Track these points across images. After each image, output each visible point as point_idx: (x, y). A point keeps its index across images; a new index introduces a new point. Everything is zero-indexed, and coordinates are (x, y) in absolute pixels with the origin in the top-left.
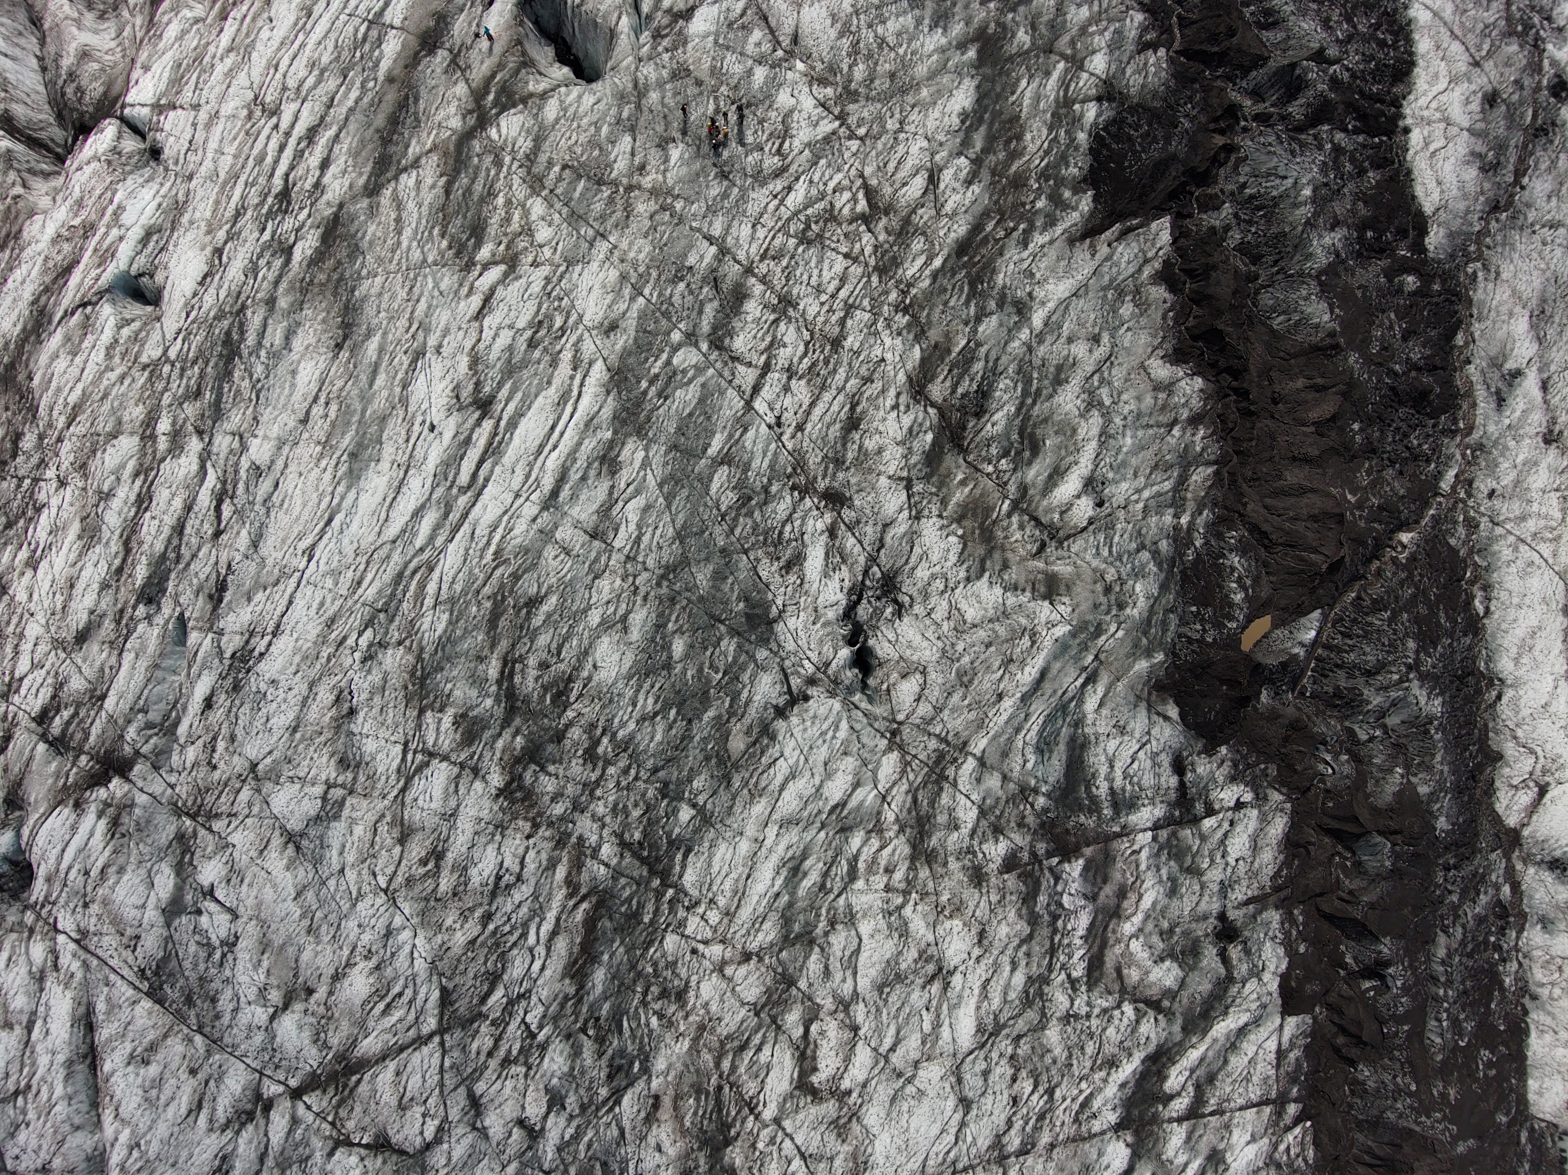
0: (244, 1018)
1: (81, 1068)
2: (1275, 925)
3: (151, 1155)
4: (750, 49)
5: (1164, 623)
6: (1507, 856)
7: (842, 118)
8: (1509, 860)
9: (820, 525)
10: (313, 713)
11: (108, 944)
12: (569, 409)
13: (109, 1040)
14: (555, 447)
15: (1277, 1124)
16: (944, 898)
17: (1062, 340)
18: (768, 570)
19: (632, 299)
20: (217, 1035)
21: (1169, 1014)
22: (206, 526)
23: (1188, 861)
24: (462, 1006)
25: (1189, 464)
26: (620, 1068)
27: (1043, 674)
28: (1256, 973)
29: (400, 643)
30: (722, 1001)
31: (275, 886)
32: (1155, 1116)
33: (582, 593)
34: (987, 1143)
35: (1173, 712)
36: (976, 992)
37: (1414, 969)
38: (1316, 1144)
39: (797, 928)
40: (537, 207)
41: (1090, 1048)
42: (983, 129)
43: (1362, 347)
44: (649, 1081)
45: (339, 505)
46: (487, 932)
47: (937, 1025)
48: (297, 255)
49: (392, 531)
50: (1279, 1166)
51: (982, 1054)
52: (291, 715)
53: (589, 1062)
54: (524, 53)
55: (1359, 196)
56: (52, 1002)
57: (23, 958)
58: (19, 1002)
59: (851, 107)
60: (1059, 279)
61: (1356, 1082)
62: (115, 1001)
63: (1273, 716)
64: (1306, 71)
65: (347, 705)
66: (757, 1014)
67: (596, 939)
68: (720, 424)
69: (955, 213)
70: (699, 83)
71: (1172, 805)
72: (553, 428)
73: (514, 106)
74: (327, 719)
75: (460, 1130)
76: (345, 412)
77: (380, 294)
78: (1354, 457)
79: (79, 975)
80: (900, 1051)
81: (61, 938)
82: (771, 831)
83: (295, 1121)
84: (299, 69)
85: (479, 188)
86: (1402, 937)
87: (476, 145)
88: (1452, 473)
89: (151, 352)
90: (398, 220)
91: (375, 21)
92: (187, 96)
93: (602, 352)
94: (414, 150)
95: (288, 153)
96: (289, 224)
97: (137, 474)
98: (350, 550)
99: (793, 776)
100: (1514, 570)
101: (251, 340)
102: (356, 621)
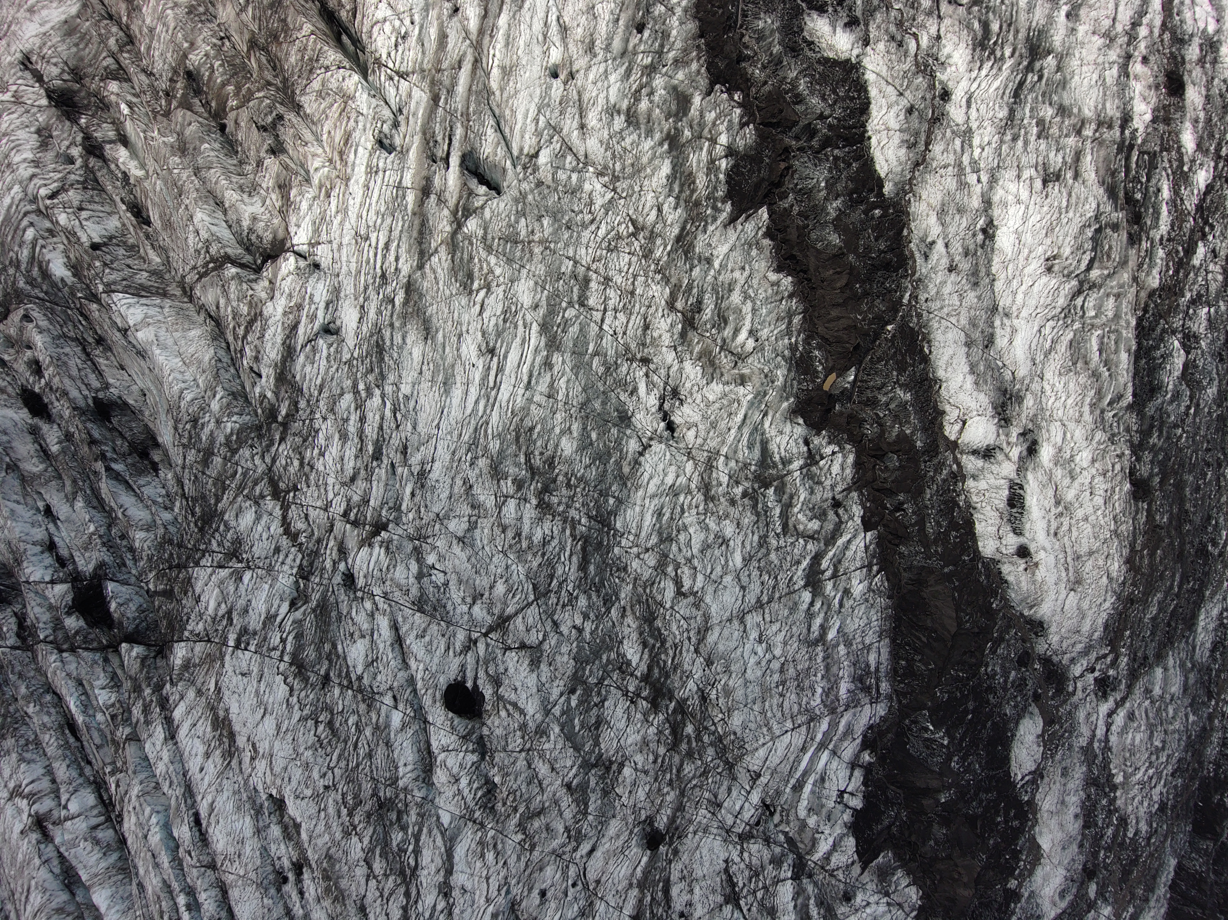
0: (458, 611)
1: (397, 646)
2: (856, 497)
4: (567, 166)
5: (792, 385)
6: (953, 453)
7: (614, 190)
9: (642, 373)
10: (456, 490)
11: (397, 595)
12: (527, 345)
13: (406, 631)
14: (525, 362)
15: (870, 575)
16: (721, 513)
17: (729, 271)
18: (623, 397)
19: (542, 292)
20: (449, 620)
21: (818, 540)
22: (392, 424)
23: (816, 479)
24: (542, 589)
25: (792, 315)
26: (607, 600)
27: (746, 416)
28: (852, 517)
29: (483, 456)
30: (641, 568)
31: (458, 559)
32: (819, 579)
33: (550, 421)
34: (755, 601)
35: (801, 421)
36: (740, 546)
37: (917, 505)
38: (888, 580)
39: (665, 536)
40: (493, 260)
42: (677, 182)
43: (855, 250)
44: (620, 602)
45: (445, 404)
46: (545, 559)
47: (727, 561)
48: (397, 302)
49: (468, 411)
50: (874, 591)
51: (746, 568)
52: (448, 492)
53: (595, 600)
54: (468, 188)
55: (849, 178)
56: (379, 623)
57: (362, 609)
58: (365, 626)
59: (618, 184)
60: (723, 244)
61: (901, 553)
62: (405, 616)
63: (841, 413)
64: (816, 125)
65: (468, 484)
66: (656, 570)
67: (587, 554)
68: (591, 338)
69: (672, 224)
70: (549, 187)
71: (806, 459)
72: (521, 355)
73: (471, 215)
74: (462, 491)
75: (552, 634)
76: (436, 366)
77: (437, 312)
78: (859, 299)
79: (388, 609)
80: (714, 573)
81: (377, 598)
82: (647, 501)
83: (488, 645)
84: (372, 216)
85: (465, 256)
86: (909, 492)
87: (460, 237)
88: (908, 295)
89: (346, 356)
90: (435, 278)
91: (399, 186)
92: (324, 237)
93: (534, 318)
94: (433, 245)
95: (379, 256)
96: (389, 289)
97: (356, 409)
98: (453, 422)
99: (651, 478)
100: (940, 331)
101: (388, 342)
102: (463, 450)
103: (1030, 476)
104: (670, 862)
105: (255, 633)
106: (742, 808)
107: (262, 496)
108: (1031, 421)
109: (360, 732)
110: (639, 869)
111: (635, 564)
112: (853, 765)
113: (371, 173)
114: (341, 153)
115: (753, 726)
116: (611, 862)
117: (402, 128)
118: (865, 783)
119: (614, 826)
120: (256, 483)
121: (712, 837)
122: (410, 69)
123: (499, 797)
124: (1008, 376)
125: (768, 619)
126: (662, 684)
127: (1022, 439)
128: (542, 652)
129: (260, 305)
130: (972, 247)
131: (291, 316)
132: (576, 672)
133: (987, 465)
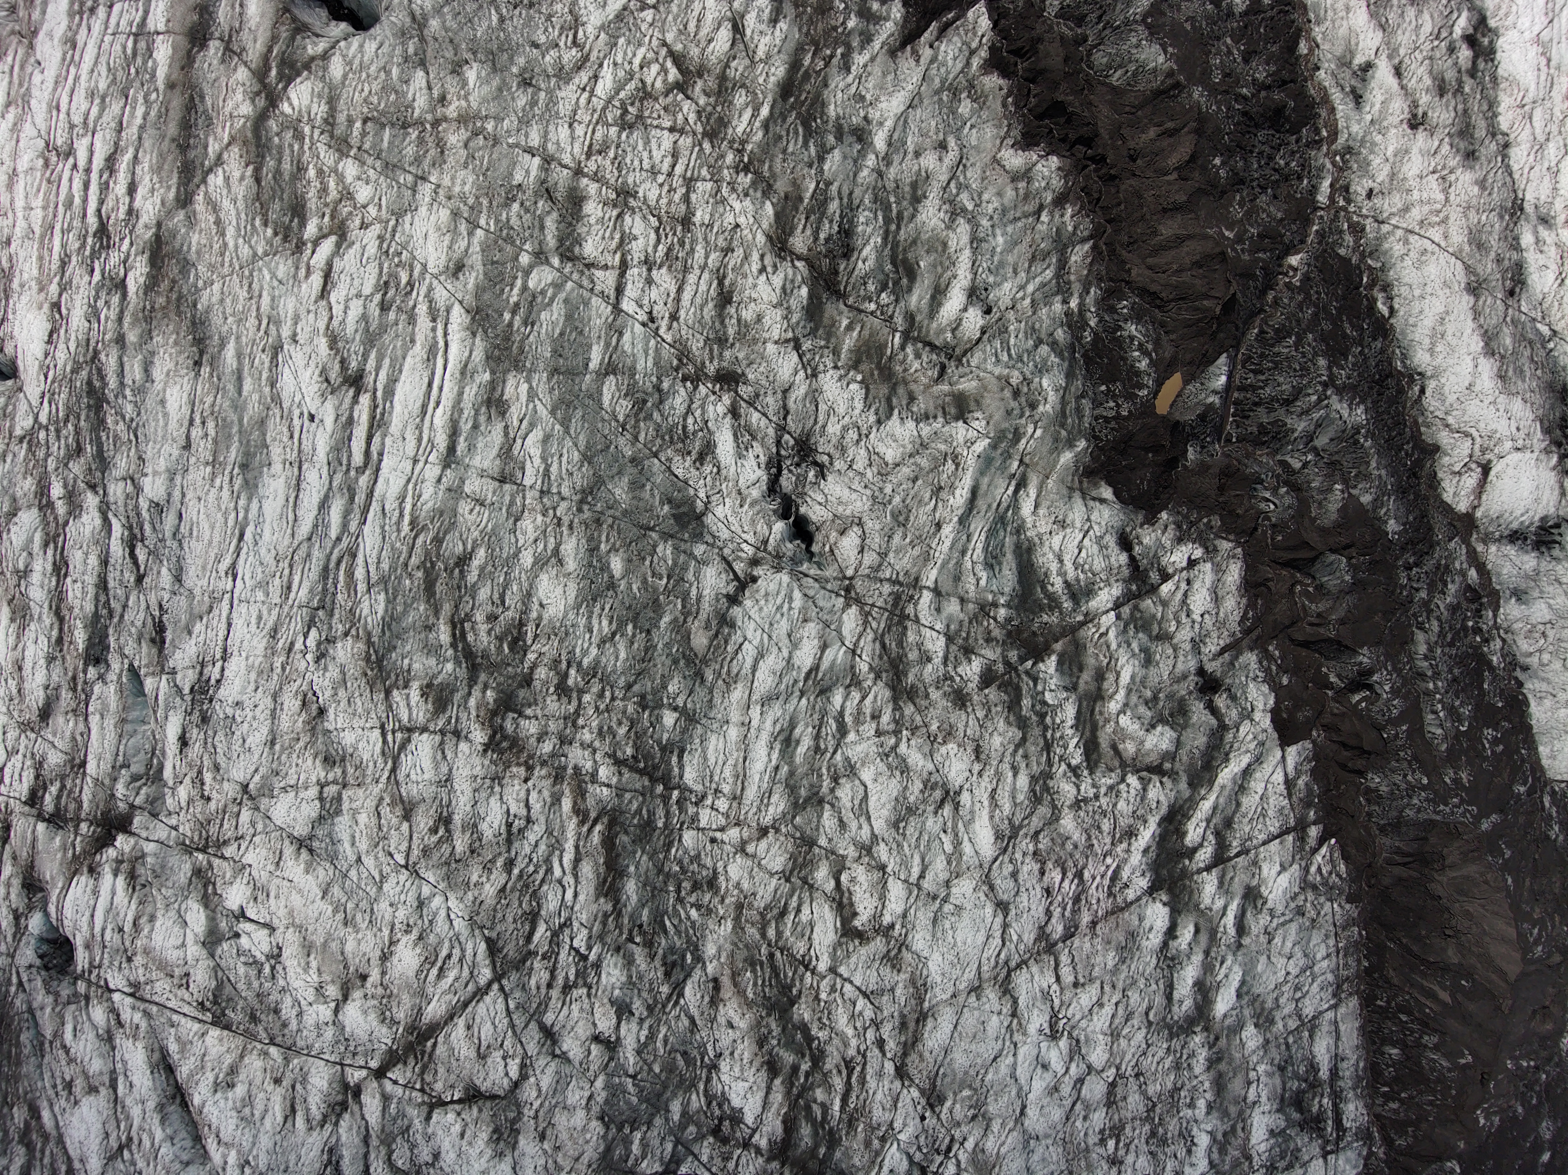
0: (310, 1019)
1: (173, 1109)
2: (1255, 665)
3: (262, 1167)
5: (1079, 411)
6: (1466, 541)
8: (1468, 545)
9: (721, 409)
10: (285, 722)
11: (162, 988)
12: (440, 362)
13: (191, 1075)
14: (438, 403)
15: (1302, 849)
16: (934, 727)
17: (910, 156)
18: (682, 467)
19: (471, 234)
20: (289, 1042)
21: (1173, 775)
22: (127, 575)
23: (1156, 629)
24: (511, 950)
25: (1065, 246)
26: (674, 964)
27: (975, 492)
28: (1248, 714)
29: (346, 634)
30: (751, 877)
31: (300, 891)
32: (1184, 870)
33: (508, 538)
34: (1033, 937)
35: (1108, 493)
36: (986, 803)
37: (1399, 672)
38: (1345, 857)
39: (803, 792)
40: (350, 169)
41: (1106, 826)
43: (1204, 79)
44: (704, 968)
45: (246, 518)
46: (514, 877)
47: (957, 844)
48: (132, 286)
49: (304, 529)
50: (1314, 887)
51: (1006, 858)
52: (265, 730)
53: (643, 967)
54: (294, 19)
56: (127, 1056)
57: (87, 1025)
58: (96, 1066)
60: (890, 94)
61: (1368, 790)
62: (184, 1038)
63: (1204, 469)
65: (314, 707)
66: (788, 880)
67: (618, 855)
68: (594, 334)
69: (769, 56)
71: (1127, 582)
72: (430, 385)
73: (299, 74)
74: (300, 724)
75: (542, 1062)
76: (223, 426)
77: (222, 301)
78: (1224, 193)
79: (144, 1025)
80: (929, 876)
81: (116, 996)
82: (755, 712)
83: (386, 1098)
84: (80, 103)
85: (287, 167)
86: (1379, 643)
87: (273, 125)
88: (1326, 184)
89: (23, 423)
90: (218, 222)
91: (140, 32)
93: (456, 296)
94: (213, 148)
95: (94, 188)
96: (114, 258)
97: (46, 545)
98: (269, 559)
99: (761, 655)
100: (1408, 262)
101: (112, 382)
102: (297, 625)
111: (737, 869)
113: (81, 13)
125: (1069, 977)
126: (822, 1162)
128: (518, 1106)
130: (1451, 75)
132: (608, 1150)
133: (1545, 565)
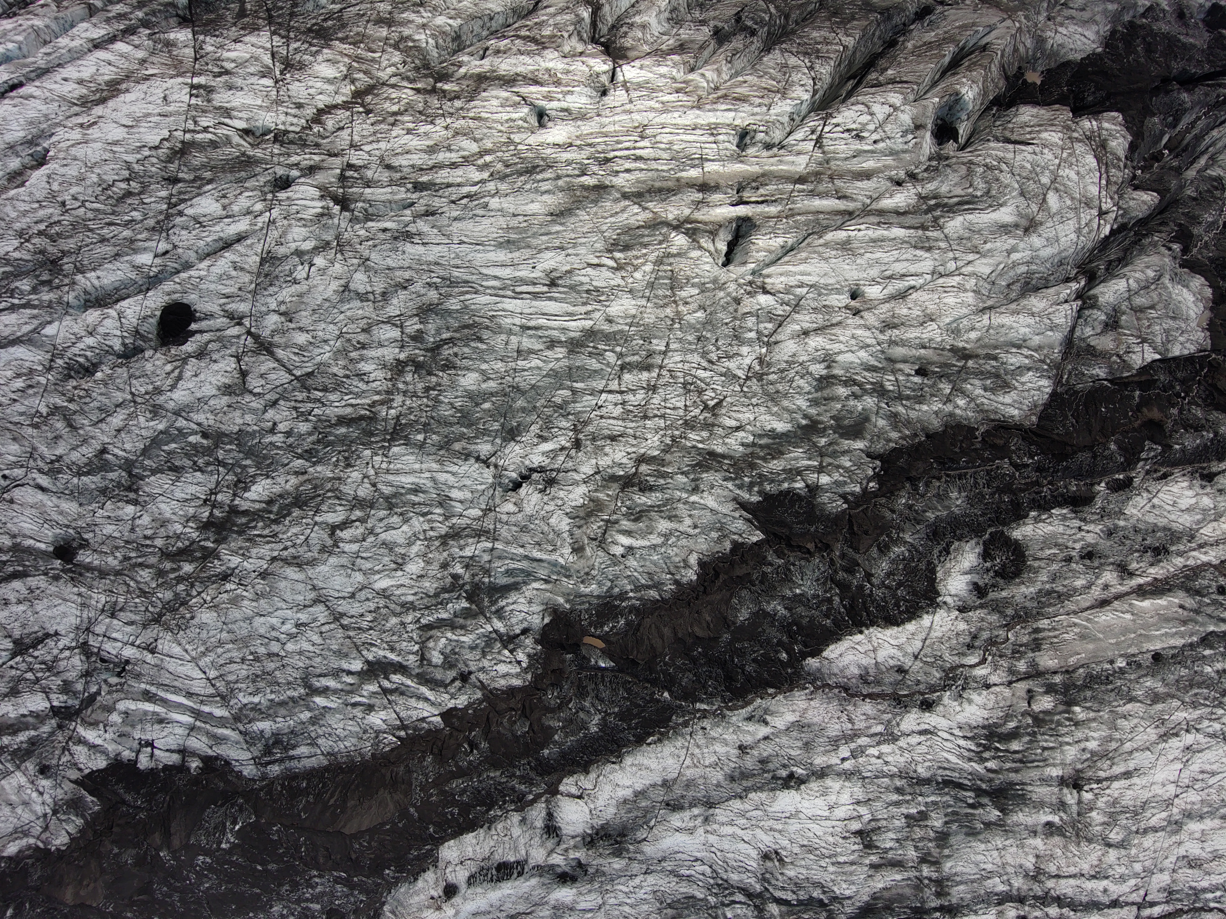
0: (269, 300)
1: (221, 244)
2: (476, 697)
4: (762, 325)
5: (583, 602)
6: (545, 791)
7: (748, 378)
8: (544, 793)
9: (563, 443)
10: (398, 273)
11: (274, 233)
12: (567, 318)
13: (237, 251)
14: (549, 320)
15: (394, 729)
16: (430, 555)
17: (689, 512)
18: (535, 428)
19: (626, 324)
20: (258, 292)
21: (421, 665)
22: (454, 196)
23: (487, 650)
24: (309, 382)
25: (656, 587)
26: (311, 453)
27: (540, 560)
28: (453, 696)
29: (440, 294)
30: (353, 482)
31: (325, 289)
32: (378, 675)
33: (492, 357)
34: (340, 610)
35: (547, 620)
36: (398, 582)
37: (480, 764)
38: (392, 750)
39: (393, 500)
40: (649, 267)
41: (395, 638)
42: (770, 441)
43: (735, 639)
44: (311, 466)
45: (486, 245)
46: (341, 379)
47: (378, 572)
48: (583, 179)
49: (484, 271)
50: (377, 737)
51: (375, 595)
52: (394, 265)
53: (308, 440)
54: (718, 230)
55: (812, 618)
56: (241, 221)
57: (253, 202)
58: (235, 208)
59: (754, 380)
60: (715, 500)
61: (424, 757)
62: (253, 246)
63: (563, 661)
64: (858, 571)
65: (406, 285)
66: (353, 498)
67: (356, 423)
68: (588, 383)
69: (726, 444)
70: (736, 310)
71: (507, 634)
72: (556, 316)
73: (689, 237)
74: (398, 279)
75: (262, 402)
76: (525, 230)
77: (581, 220)
78: (687, 654)
79: (256, 228)
80: (362, 561)
81: (267, 214)
82: (427, 475)
83: (238, 336)
84: (666, 138)
85: (646, 239)
86: (492, 752)
87: (664, 230)
88: (705, 706)
89: (516, 138)
90: (617, 213)
91: (703, 160)
92: (634, 94)
93: (597, 321)
94: (650, 205)
95: (626, 153)
96: (595, 168)
97: (463, 157)
98: (469, 257)
99: (453, 474)
100: (673, 749)
101: (539, 177)
102: (442, 273)
103: (534, 881)
104: (46, 574)
105: (209, 101)
106: (115, 640)
107: (353, 81)
108: (597, 870)
109: (125, 225)
110: (31, 542)
111: (356, 475)
112: (183, 751)
113: (710, 129)
114: (725, 96)
115: (204, 635)
116: (34, 511)
117: (765, 153)
118: (166, 767)
119: (70, 507)
120: (365, 73)
121: (79, 614)
122: (826, 148)
123: (82, 382)
124: (641, 834)
125: (324, 629)
126: (230, 529)
127: (574, 864)
128: (241, 394)
129: (554, 45)
130: (771, 766)
131: (546, 77)
132: (227, 435)
133: (538, 831)
